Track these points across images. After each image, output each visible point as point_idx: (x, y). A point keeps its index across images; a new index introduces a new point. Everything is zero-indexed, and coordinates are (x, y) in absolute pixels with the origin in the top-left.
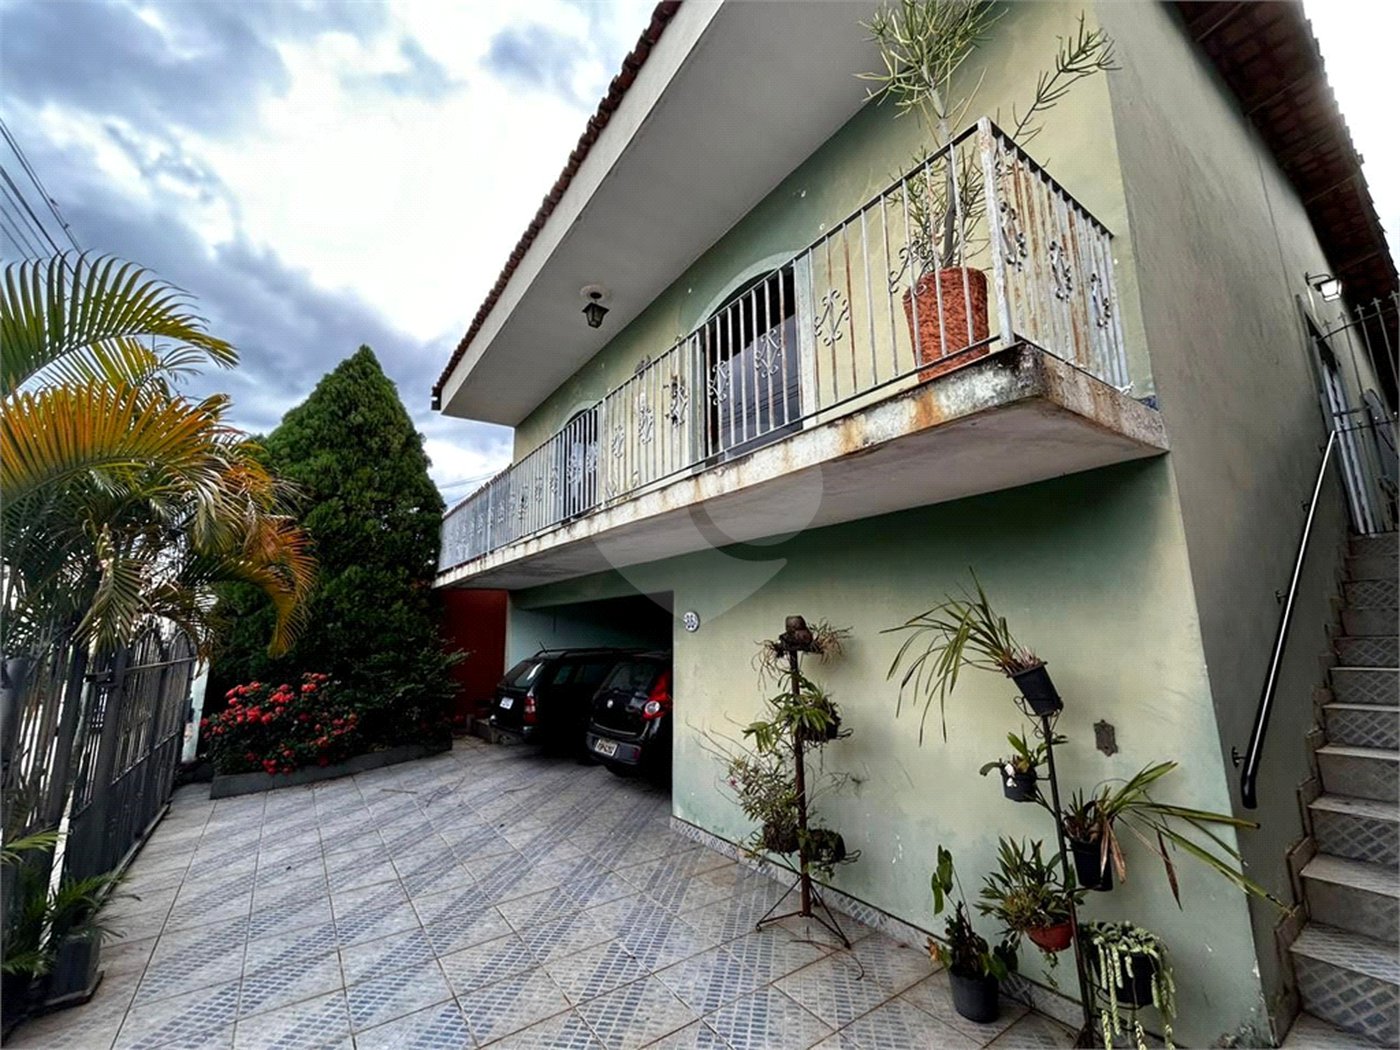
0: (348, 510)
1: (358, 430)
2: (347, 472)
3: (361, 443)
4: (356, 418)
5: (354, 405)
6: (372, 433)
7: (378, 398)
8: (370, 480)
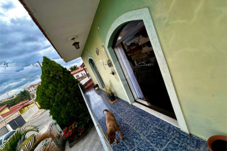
0: (61, 94)
1: (53, 77)
2: (56, 86)
3: (56, 79)
4: (51, 75)
5: (49, 72)
6: (56, 76)
7: (53, 67)
8: (61, 86)
